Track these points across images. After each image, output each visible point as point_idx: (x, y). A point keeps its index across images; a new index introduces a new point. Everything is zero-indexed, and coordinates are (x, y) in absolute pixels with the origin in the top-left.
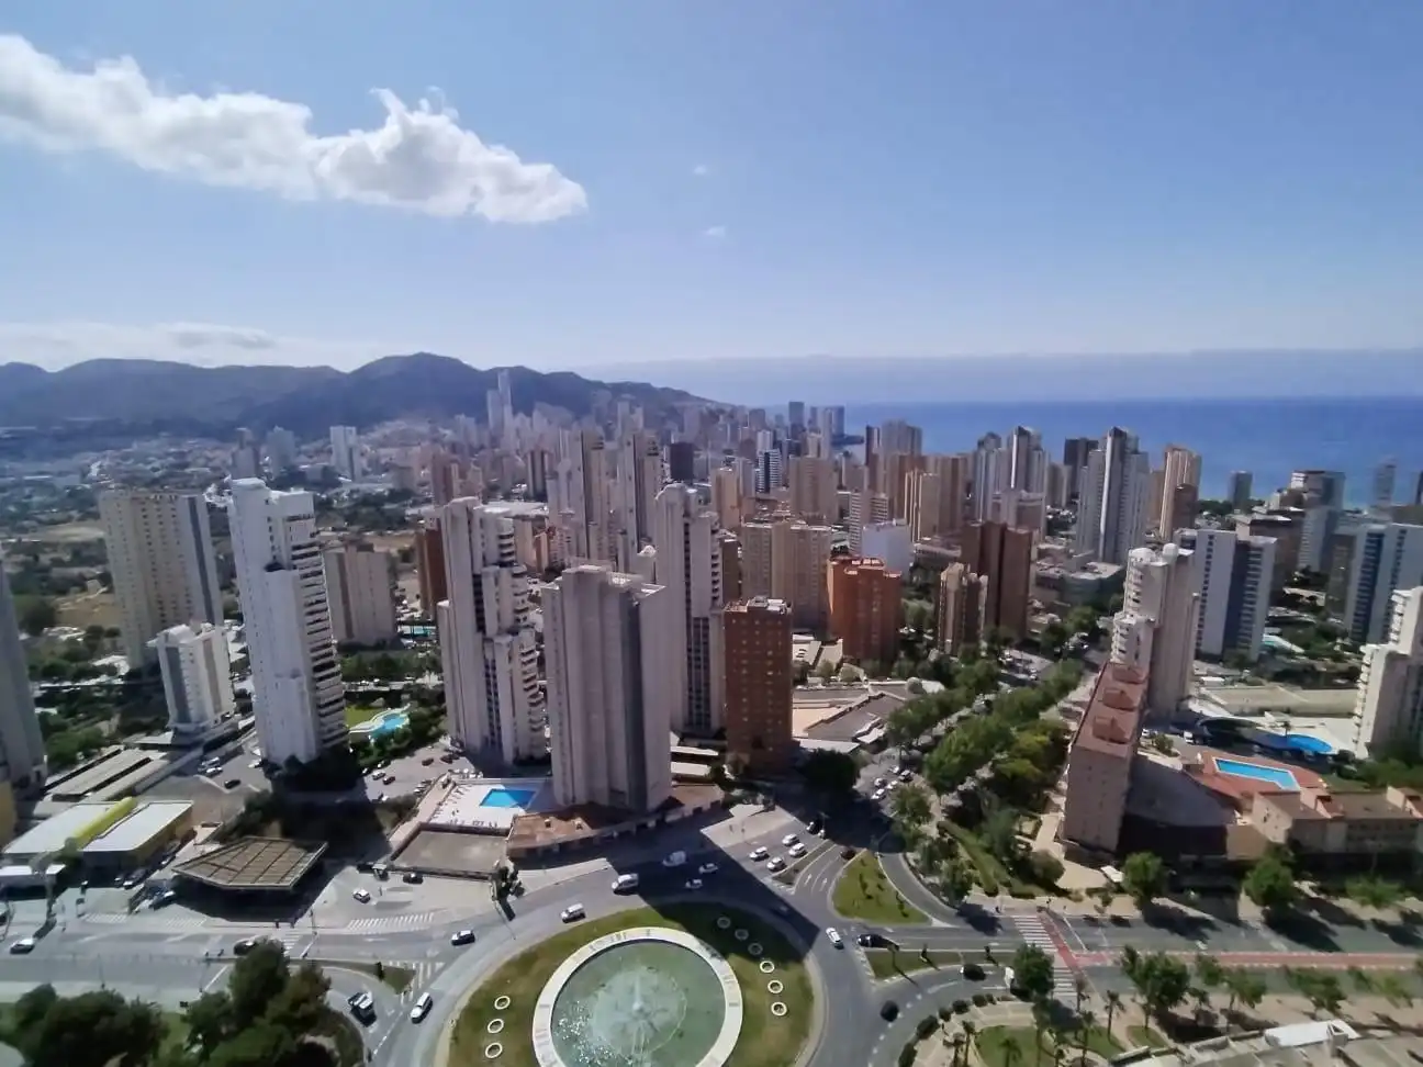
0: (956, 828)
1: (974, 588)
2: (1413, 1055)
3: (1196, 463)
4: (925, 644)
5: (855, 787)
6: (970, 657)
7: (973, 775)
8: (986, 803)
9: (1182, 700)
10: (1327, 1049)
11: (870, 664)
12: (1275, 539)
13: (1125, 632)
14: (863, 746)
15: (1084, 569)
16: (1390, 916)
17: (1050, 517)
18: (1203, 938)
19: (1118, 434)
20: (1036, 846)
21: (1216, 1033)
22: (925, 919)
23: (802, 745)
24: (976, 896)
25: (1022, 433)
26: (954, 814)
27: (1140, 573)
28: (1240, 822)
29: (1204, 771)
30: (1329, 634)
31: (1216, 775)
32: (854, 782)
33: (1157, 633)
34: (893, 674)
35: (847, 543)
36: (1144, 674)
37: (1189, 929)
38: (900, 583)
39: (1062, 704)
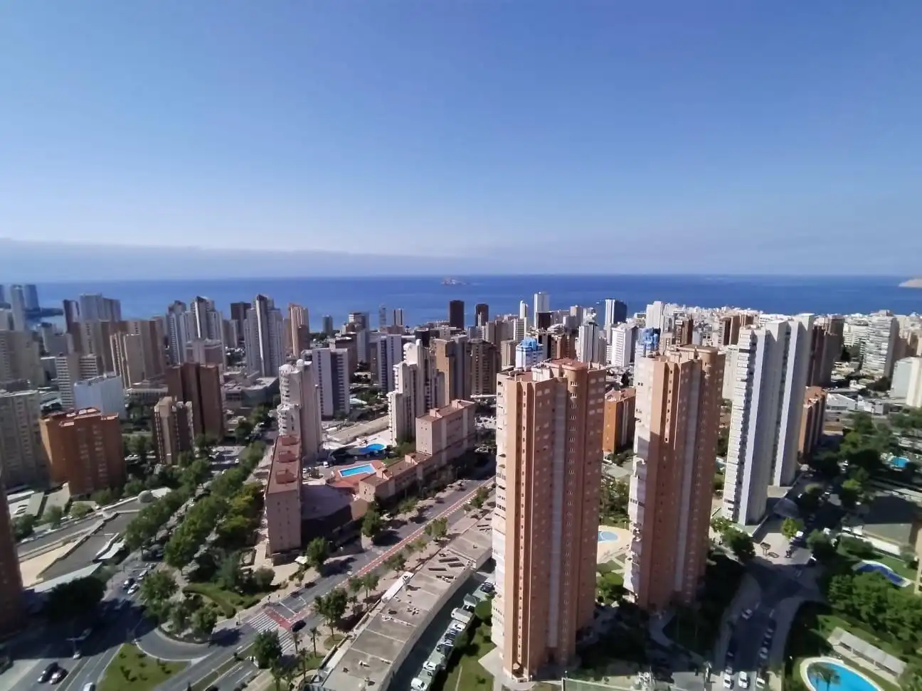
0: (199, 586)
1: (183, 411)
2: (430, 569)
3: (305, 313)
4: (149, 463)
5: (103, 599)
6: (188, 461)
7: (204, 542)
8: (217, 557)
9: (320, 445)
10: (404, 589)
11: (101, 494)
12: (346, 350)
13: (284, 416)
14: (105, 562)
15: (255, 383)
16: (414, 513)
17: (229, 354)
18: (349, 568)
19: (261, 299)
20: (255, 568)
21: (364, 613)
22: (187, 664)
23: (36, 591)
24: (222, 624)
25: (200, 300)
26: (194, 577)
27: (287, 380)
28: (355, 499)
29: (336, 479)
30: (374, 392)
31: (342, 479)
32: (102, 596)
33: (302, 412)
34: (124, 494)
35: (59, 400)
36: (298, 437)
37: (341, 568)
38: (119, 422)
39: (256, 471)
